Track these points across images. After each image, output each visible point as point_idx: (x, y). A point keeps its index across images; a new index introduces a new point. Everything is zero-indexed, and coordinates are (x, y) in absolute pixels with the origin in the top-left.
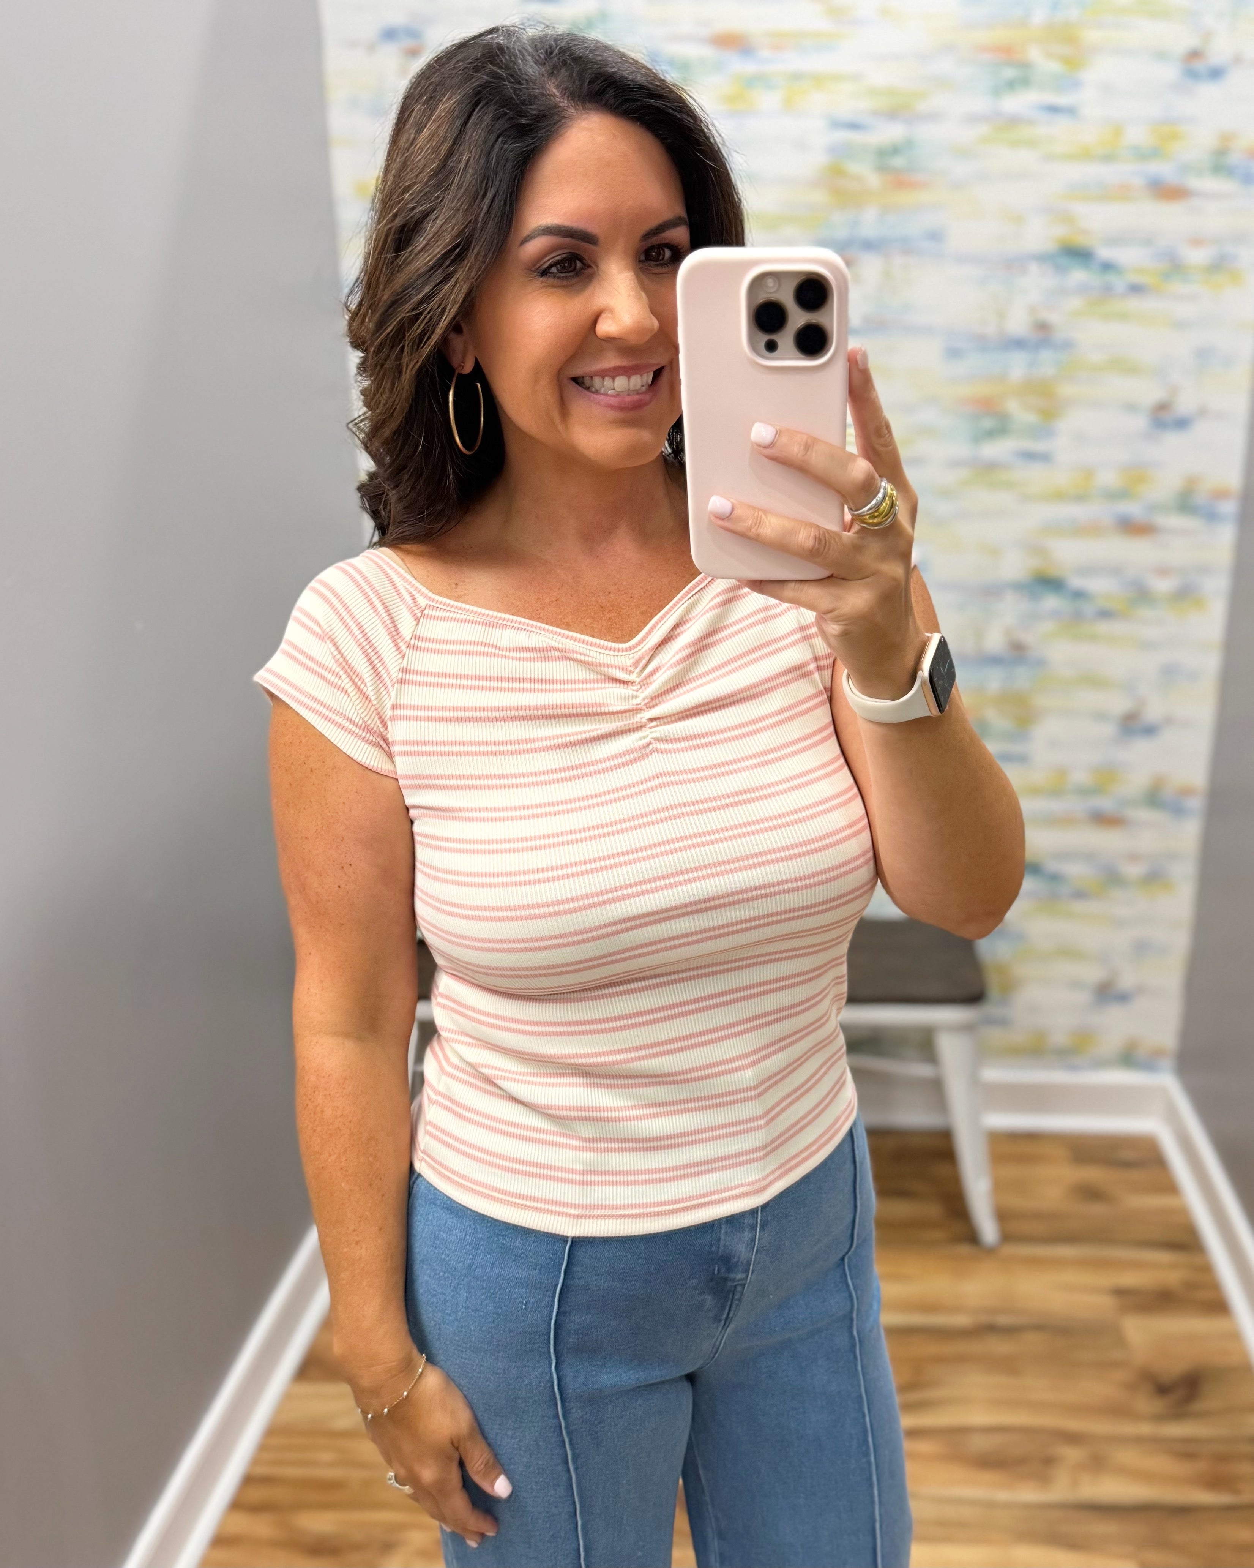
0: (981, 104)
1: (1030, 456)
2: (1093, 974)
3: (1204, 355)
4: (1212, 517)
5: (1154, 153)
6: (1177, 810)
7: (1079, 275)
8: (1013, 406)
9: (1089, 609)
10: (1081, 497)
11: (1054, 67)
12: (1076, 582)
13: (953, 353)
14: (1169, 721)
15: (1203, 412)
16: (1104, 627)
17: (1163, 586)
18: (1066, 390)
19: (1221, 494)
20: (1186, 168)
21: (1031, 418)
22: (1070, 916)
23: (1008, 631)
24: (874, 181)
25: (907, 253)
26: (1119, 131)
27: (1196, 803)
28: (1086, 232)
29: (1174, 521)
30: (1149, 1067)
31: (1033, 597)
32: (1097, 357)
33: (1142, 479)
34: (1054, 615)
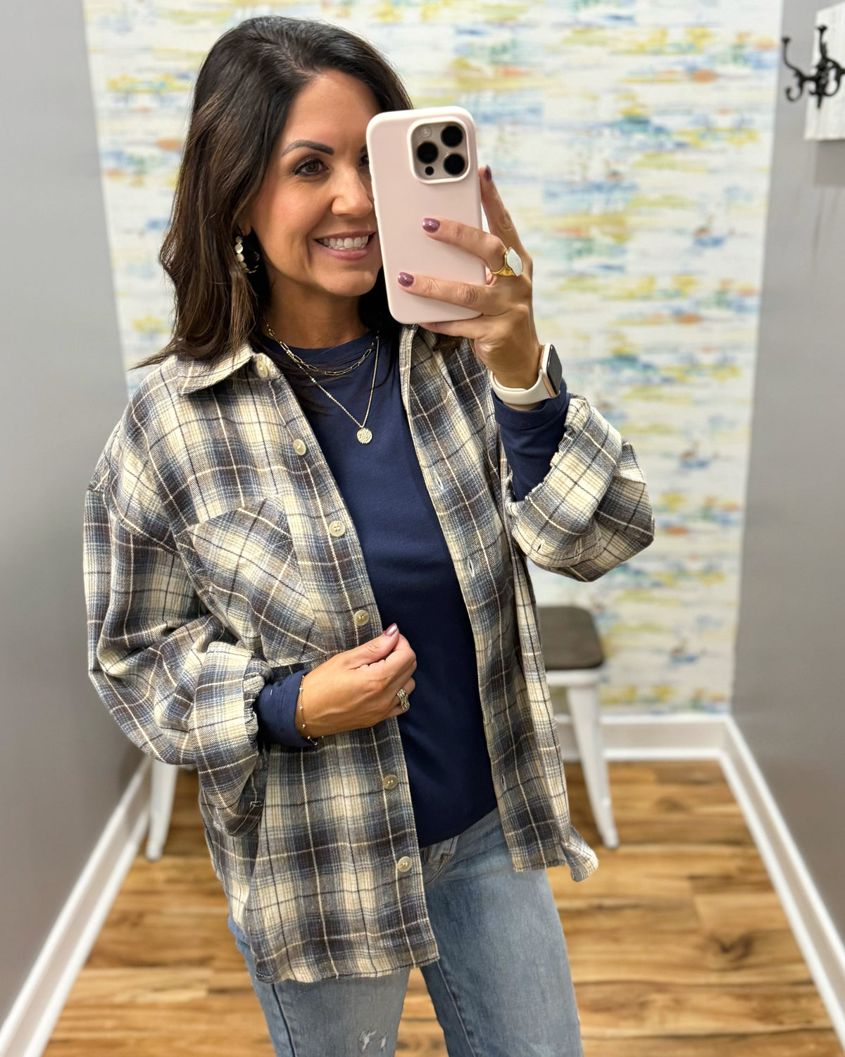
0: (565, 15)
1: (609, 268)
2: (670, 643)
3: (731, 192)
4: (741, 309)
5: (690, 48)
6: (725, 522)
7: (639, 137)
8: (595, 232)
9: (656, 378)
10: (646, 297)
12: (645, 358)
13: (551, 195)
14: (716, 457)
15: (731, 233)
16: (666, 390)
17: (707, 359)
18: (633, 220)
19: (747, 293)
20: (713, 58)
21: (609, 241)
22: (651, 600)
23: (598, 395)
24: (489, 71)
25: (514, 123)
26: (664, 33)
27: (738, 516)
28: (643, 106)
29: (714, 312)
30: (712, 710)
31: (615, 369)
32: (654, 196)
33: (690, 283)
34: (631, 382)
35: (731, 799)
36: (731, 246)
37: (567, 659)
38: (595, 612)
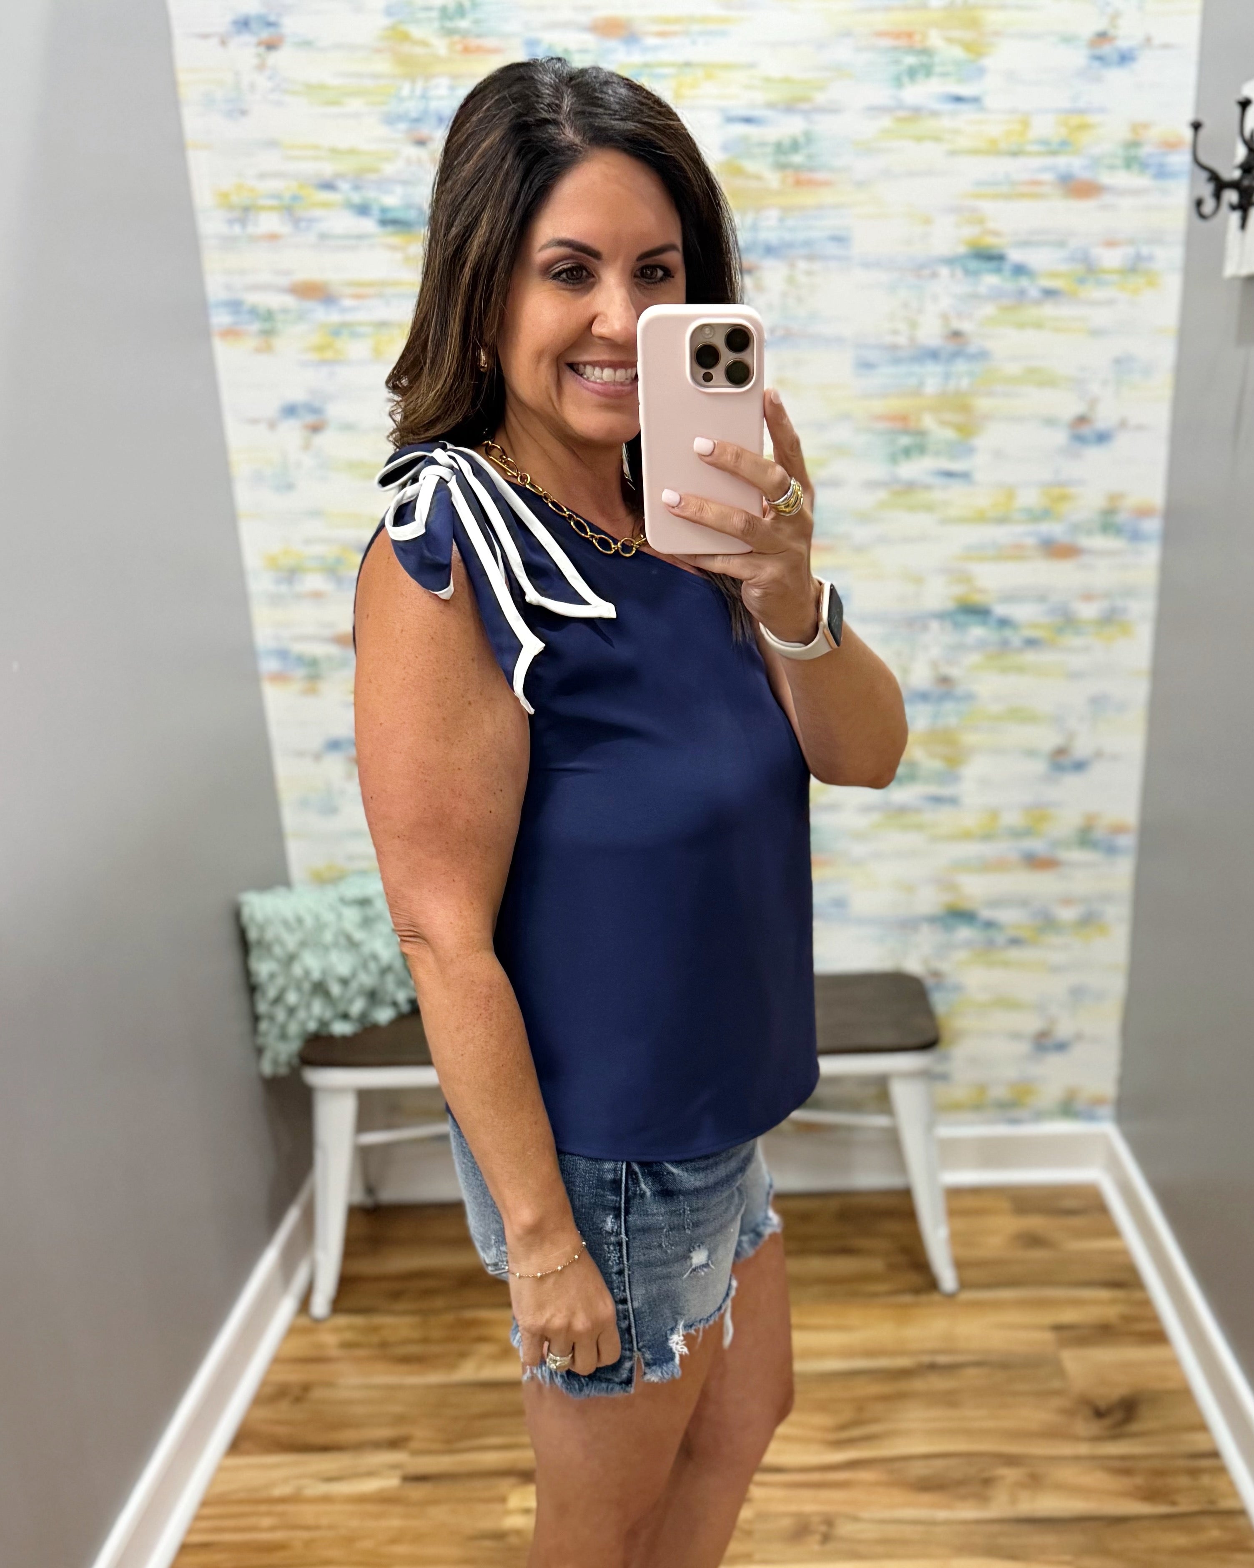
0: (882, 94)
1: (950, 475)
2: (1032, 1024)
4: (1136, 536)
5: (1063, 146)
6: (1111, 850)
7: (990, 280)
8: (928, 422)
9: (1016, 640)
10: (1002, 520)
11: (958, 53)
12: (1000, 610)
13: (866, 366)
14: (1099, 754)
15: (1123, 424)
16: (1030, 657)
17: (1088, 611)
18: (983, 404)
19: (1144, 512)
20: (1096, 162)
21: (949, 434)
22: (1006, 964)
23: (934, 665)
24: (773, 179)
25: (811, 258)
26: (1025, 124)
27: (1128, 841)
28: (996, 234)
29: (1098, 542)
30: (1089, 1116)
31: (957, 625)
32: (1013, 369)
33: (1063, 498)
34: (981, 645)
35: (1113, 1232)
36: (1122, 443)
37: (888, 1037)
38: (929, 982)
